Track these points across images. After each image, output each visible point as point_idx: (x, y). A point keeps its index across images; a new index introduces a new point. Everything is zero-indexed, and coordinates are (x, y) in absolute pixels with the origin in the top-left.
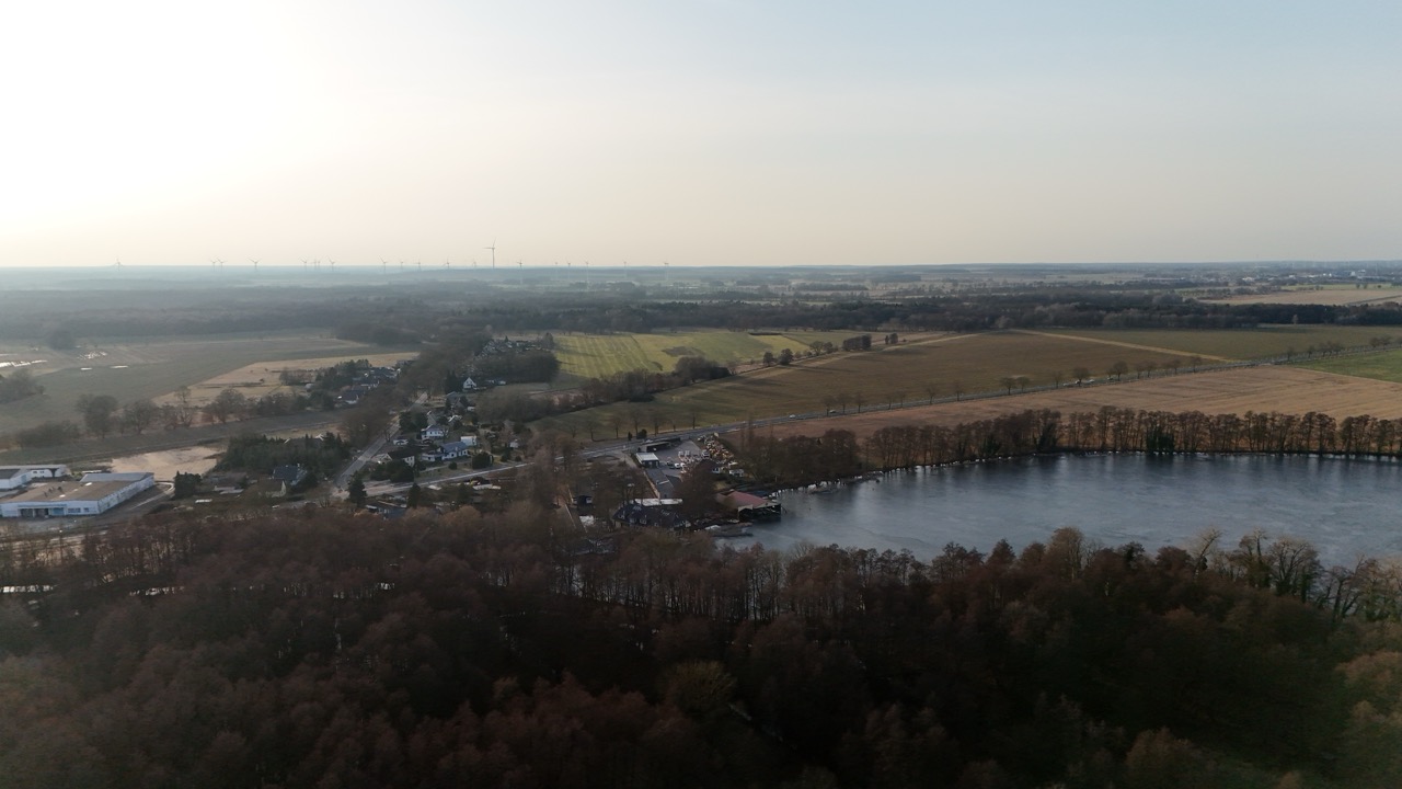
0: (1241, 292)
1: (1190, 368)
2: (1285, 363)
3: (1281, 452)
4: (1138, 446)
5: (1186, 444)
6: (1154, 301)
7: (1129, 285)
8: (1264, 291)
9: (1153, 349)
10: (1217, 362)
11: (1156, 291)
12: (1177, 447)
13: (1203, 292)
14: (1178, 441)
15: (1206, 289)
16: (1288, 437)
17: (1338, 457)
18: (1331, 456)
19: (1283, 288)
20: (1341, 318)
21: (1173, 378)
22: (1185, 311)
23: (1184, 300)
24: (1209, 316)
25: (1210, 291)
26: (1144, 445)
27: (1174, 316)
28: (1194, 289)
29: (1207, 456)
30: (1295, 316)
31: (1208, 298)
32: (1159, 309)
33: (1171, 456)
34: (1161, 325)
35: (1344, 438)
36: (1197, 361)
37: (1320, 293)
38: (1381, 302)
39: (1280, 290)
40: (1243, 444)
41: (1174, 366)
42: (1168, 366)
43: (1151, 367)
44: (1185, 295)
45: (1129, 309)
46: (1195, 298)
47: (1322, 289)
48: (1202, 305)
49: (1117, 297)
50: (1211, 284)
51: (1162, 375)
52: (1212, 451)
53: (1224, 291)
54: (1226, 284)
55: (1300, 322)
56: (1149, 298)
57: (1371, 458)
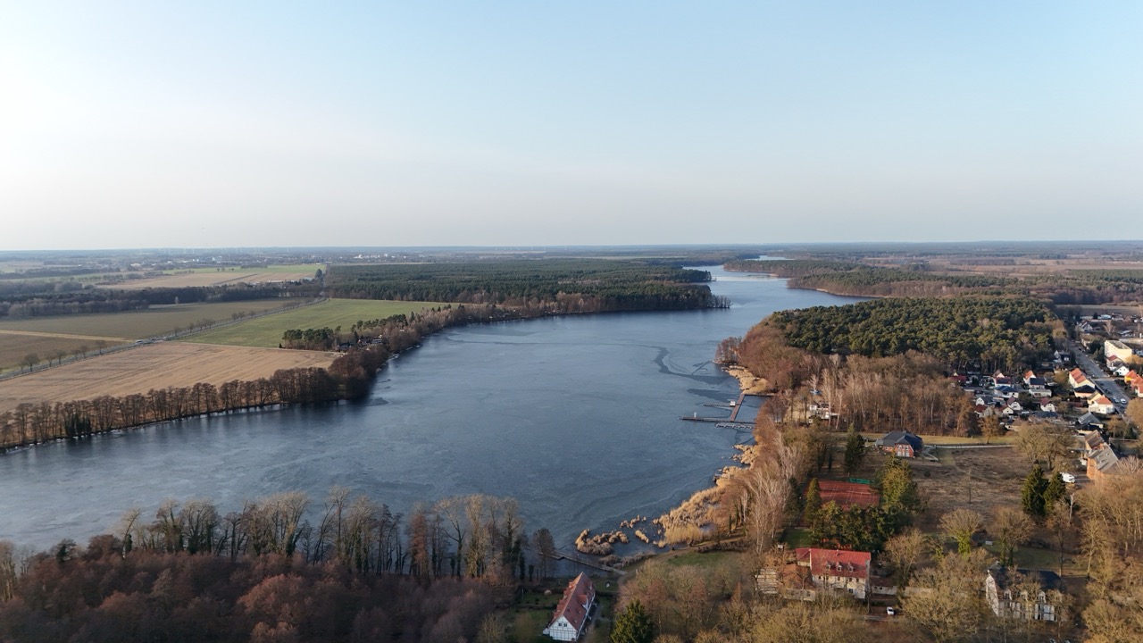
0: (132, 277)
1: (97, 351)
2: (173, 339)
3: (180, 417)
4: (58, 434)
5: (102, 425)
6: (56, 289)
7: (30, 274)
8: (149, 276)
9: (60, 336)
10: (120, 343)
11: (57, 279)
12: (94, 429)
13: (100, 278)
14: (95, 423)
15: (102, 275)
16: (184, 405)
17: (221, 414)
18: (216, 414)
19: (164, 272)
20: (210, 297)
21: (83, 362)
22: (86, 298)
23: (83, 286)
24: (107, 301)
25: (105, 277)
26: (64, 432)
27: (77, 303)
28: (92, 275)
29: (121, 432)
30: (177, 298)
31: (104, 284)
32: (61, 297)
33: (90, 437)
34: (67, 312)
35: (223, 399)
36: (101, 344)
37: (191, 276)
38: (235, 282)
39: (162, 275)
40: (149, 416)
41: (82, 351)
42: (76, 352)
43: (61, 355)
44: (84, 281)
45: (32, 298)
46: (93, 284)
47: (193, 272)
48: (100, 290)
49: (19, 287)
50: (104, 270)
51: (72, 361)
52: (126, 427)
53: (118, 277)
54: (118, 270)
55: (181, 302)
56: (51, 287)
57: (243, 411)
